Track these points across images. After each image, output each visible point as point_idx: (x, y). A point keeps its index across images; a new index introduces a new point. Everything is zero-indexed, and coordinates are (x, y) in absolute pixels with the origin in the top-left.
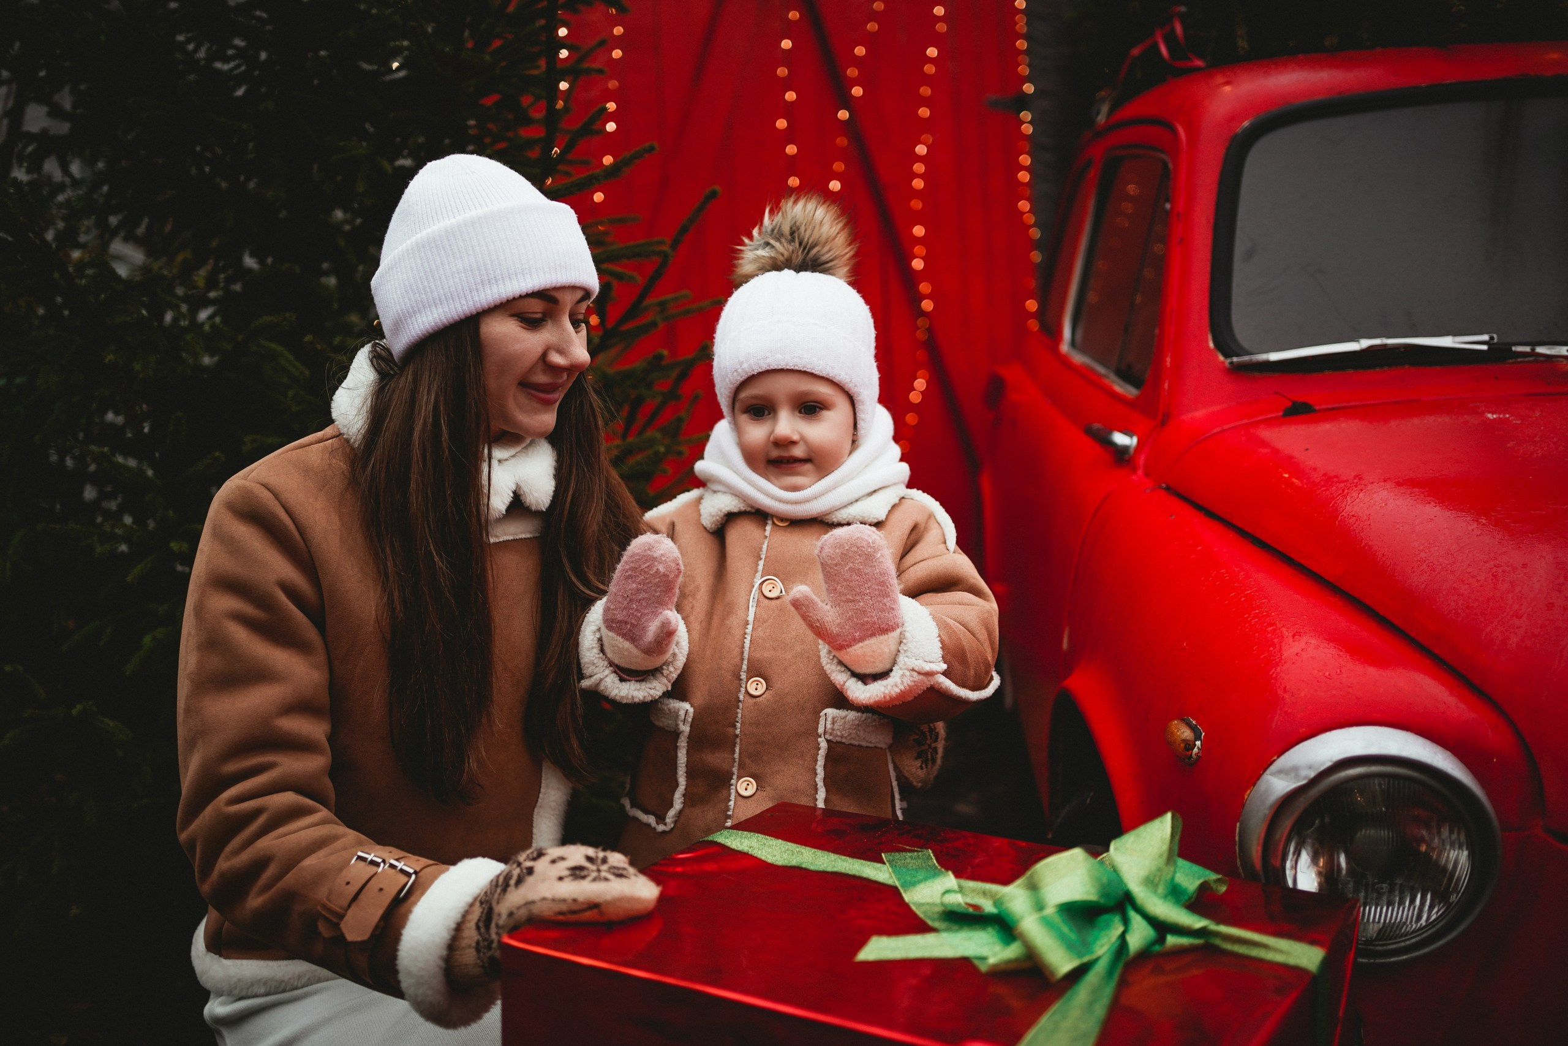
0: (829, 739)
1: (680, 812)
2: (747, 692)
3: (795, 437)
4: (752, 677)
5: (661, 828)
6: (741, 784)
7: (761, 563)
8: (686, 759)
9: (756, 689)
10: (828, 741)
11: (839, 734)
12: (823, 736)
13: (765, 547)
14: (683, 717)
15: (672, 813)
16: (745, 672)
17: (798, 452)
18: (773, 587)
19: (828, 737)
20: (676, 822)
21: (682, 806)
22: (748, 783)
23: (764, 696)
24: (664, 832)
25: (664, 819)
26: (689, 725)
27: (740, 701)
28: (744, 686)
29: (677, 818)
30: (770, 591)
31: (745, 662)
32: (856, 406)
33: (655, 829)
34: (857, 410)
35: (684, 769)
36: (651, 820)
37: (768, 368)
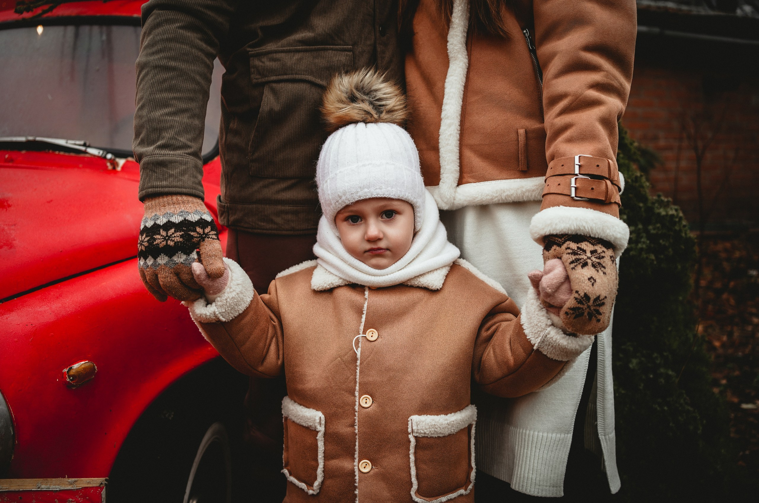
0: (416, 436)
1: (323, 483)
2: (360, 405)
3: (381, 236)
4: (363, 395)
5: (311, 492)
6: (361, 466)
7: (364, 317)
8: (324, 448)
9: (366, 403)
10: (416, 437)
11: (422, 432)
12: (411, 434)
13: (366, 306)
14: (318, 421)
15: (316, 484)
16: (357, 391)
17: (382, 244)
18: (373, 333)
19: (415, 434)
20: (320, 489)
21: (323, 478)
22: (366, 464)
23: (371, 407)
24: (313, 495)
25: (312, 486)
26: (323, 426)
27: (356, 412)
28: (357, 401)
29: (320, 486)
30: (372, 336)
31: (358, 385)
32: (415, 209)
33: (307, 493)
34: (415, 211)
35: (323, 455)
36: (303, 486)
37: (359, 199)
